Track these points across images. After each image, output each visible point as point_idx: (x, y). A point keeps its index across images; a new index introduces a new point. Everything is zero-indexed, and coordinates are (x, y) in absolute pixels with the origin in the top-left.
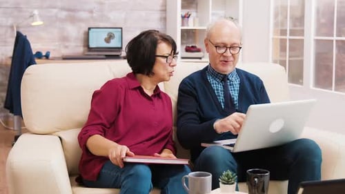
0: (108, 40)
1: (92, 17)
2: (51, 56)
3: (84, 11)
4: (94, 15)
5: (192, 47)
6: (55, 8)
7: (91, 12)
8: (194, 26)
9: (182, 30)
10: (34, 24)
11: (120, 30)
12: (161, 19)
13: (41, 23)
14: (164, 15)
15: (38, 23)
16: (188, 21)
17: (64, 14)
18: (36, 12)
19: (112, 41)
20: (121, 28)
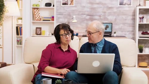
0: (106, 29)
1: (100, 19)
2: (79, 35)
3: (97, 16)
4: (102, 18)
5: (146, 32)
6: (84, 15)
7: (100, 16)
8: (147, 22)
9: (139, 24)
10: (73, 21)
11: (111, 24)
12: (132, 19)
13: (76, 21)
14: (134, 17)
15: (75, 21)
16: (143, 20)
17: (88, 17)
18: (74, 17)
19: (107, 29)
20: (112, 23)
